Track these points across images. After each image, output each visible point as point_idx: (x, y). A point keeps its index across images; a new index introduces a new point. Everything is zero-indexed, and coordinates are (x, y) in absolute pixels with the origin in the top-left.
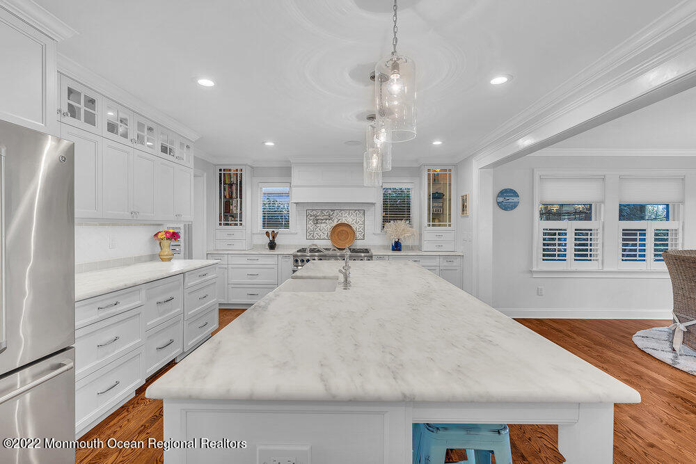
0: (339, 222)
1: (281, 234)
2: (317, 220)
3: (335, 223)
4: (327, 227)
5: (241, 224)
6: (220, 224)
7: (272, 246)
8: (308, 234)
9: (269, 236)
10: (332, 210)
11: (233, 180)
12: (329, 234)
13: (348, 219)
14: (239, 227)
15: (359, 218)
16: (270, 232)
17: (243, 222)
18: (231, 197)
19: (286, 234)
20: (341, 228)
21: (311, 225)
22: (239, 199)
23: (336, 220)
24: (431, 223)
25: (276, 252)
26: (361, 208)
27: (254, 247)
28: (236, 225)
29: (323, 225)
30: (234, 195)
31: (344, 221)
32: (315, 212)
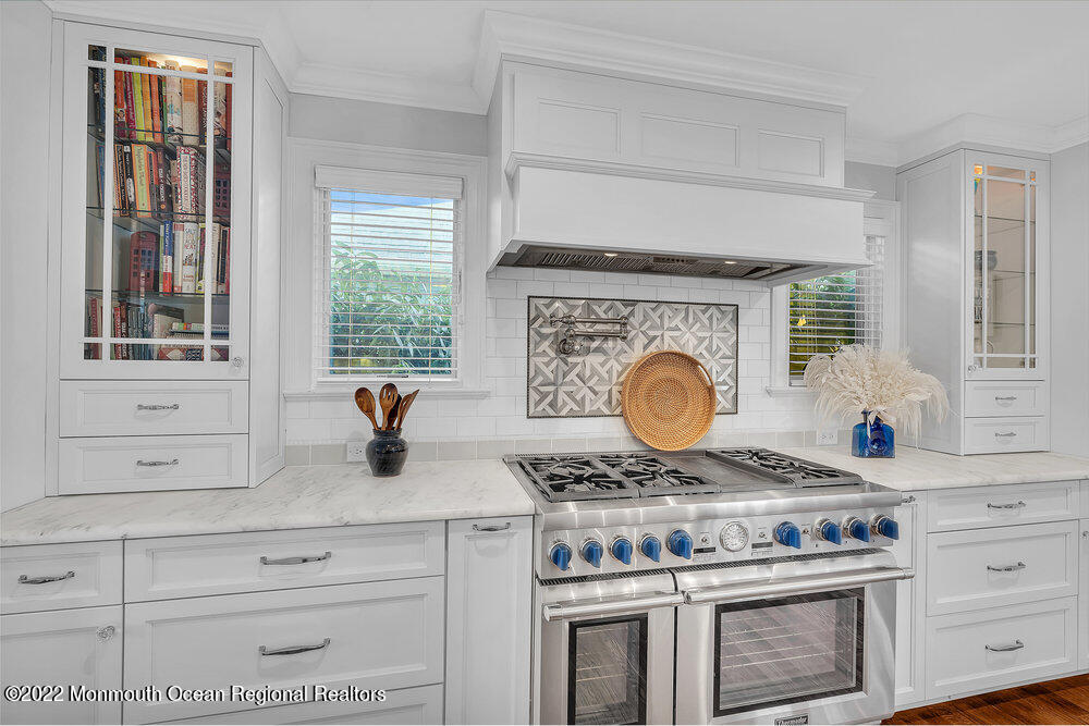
0: (652, 349)
1: (429, 396)
2: (571, 340)
3: (637, 354)
5: (223, 354)
6: (92, 352)
7: (388, 455)
8: (535, 396)
9: (370, 412)
11: (181, 118)
12: (615, 395)
13: (684, 336)
14: (208, 367)
15: (721, 340)
16: (376, 391)
17: (235, 343)
18: (164, 212)
19: (443, 396)
20: (661, 372)
22: (209, 224)
23: (641, 341)
24: (985, 355)
27: (290, 462)
28: (194, 354)
29: (594, 360)
30: (185, 203)
31: (669, 345)
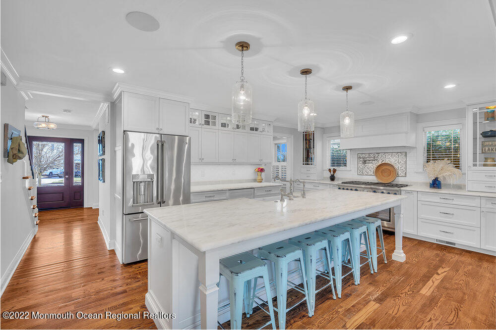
0: (383, 162)
1: (340, 170)
2: (365, 161)
3: (380, 163)
4: (372, 166)
6: (303, 164)
7: (332, 178)
8: (359, 171)
9: (330, 172)
10: (377, 153)
11: (311, 137)
12: (375, 171)
13: (391, 160)
15: (401, 159)
16: (332, 170)
18: (310, 148)
19: (343, 171)
20: (384, 167)
21: (361, 165)
23: (380, 161)
24: (478, 163)
25: (335, 182)
26: (403, 151)
27: (324, 179)
28: (312, 164)
29: (370, 165)
31: (387, 161)
32: (364, 156)
